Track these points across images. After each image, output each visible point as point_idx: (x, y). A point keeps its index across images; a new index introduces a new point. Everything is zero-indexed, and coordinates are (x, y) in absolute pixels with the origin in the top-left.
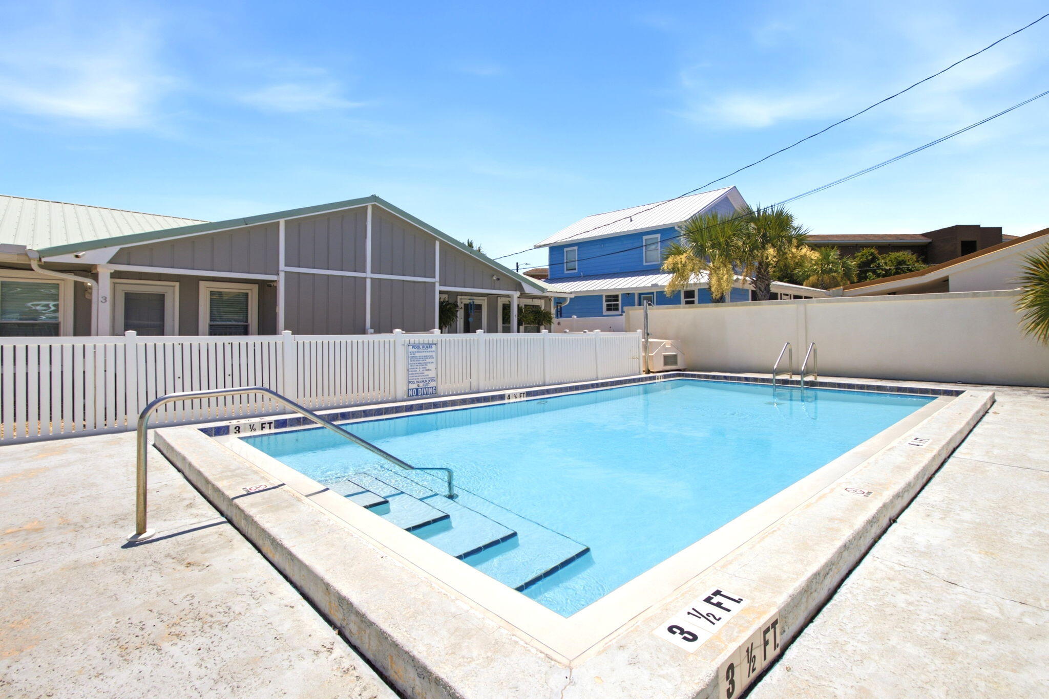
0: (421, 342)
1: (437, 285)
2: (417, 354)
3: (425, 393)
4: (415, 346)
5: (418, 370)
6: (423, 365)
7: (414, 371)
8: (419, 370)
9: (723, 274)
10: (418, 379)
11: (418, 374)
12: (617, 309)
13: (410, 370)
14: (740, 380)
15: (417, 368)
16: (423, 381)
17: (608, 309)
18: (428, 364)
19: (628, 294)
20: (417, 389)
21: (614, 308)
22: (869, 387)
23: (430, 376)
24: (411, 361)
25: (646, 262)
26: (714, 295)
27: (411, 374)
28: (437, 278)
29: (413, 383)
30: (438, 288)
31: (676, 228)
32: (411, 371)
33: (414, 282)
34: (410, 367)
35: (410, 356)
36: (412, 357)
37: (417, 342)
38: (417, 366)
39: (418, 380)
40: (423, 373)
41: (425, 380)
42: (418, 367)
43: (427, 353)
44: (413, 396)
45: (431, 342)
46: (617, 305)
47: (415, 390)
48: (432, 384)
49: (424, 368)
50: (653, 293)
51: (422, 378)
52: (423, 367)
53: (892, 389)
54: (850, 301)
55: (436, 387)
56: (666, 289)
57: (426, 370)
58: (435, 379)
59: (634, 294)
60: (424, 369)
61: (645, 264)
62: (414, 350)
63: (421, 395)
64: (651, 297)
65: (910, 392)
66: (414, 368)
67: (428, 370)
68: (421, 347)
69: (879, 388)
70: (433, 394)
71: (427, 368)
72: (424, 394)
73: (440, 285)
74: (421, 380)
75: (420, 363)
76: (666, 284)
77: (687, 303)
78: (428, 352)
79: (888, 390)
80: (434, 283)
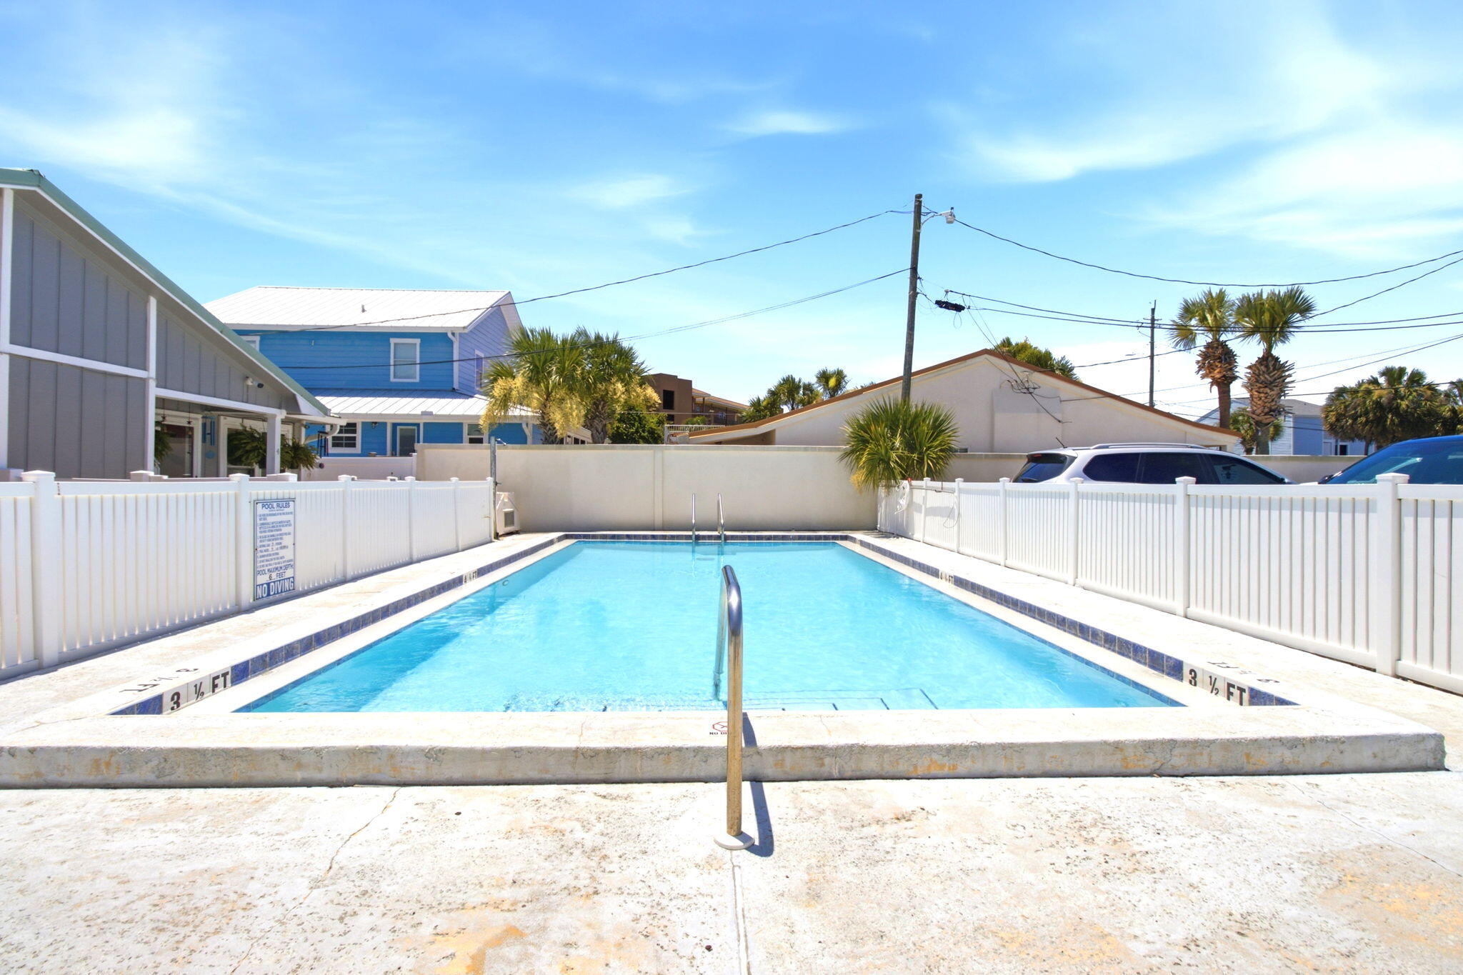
0: (274, 497)
1: (152, 384)
2: (270, 519)
3: (280, 591)
4: (266, 503)
5: (270, 548)
6: (276, 539)
7: (265, 551)
8: (272, 548)
9: (571, 408)
10: (270, 565)
11: (270, 555)
12: (354, 445)
13: (259, 549)
14: (646, 539)
15: (269, 545)
16: (277, 569)
17: (334, 445)
18: (284, 537)
19: (376, 423)
20: (268, 584)
21: (346, 444)
22: (776, 537)
23: (286, 559)
24: (261, 532)
25: (395, 377)
26: (558, 433)
27: (261, 557)
28: (153, 370)
29: (262, 572)
30: (154, 392)
31: (450, 335)
32: (261, 551)
33: (105, 373)
34: (259, 544)
35: (259, 522)
36: (263, 524)
37: (268, 497)
38: (269, 540)
39: (269, 567)
40: (277, 554)
41: (278, 566)
42: (270, 543)
43: (284, 516)
44: (263, 597)
45: (286, 496)
46: (354, 438)
47: (265, 585)
48: (289, 573)
49: (278, 544)
50: (418, 425)
51: (276, 564)
52: (277, 541)
53: (794, 538)
54: (695, 449)
55: (293, 577)
56: (481, 422)
57: (281, 548)
58: (292, 563)
59: (385, 424)
60: (279, 546)
61: (392, 379)
62: (266, 511)
63: (274, 594)
64: (414, 430)
65: (808, 540)
66: (264, 546)
67: (285, 547)
68: (275, 504)
69: (784, 538)
70: (290, 590)
71: (283, 545)
72: (278, 593)
73: (157, 386)
74: (274, 566)
75: (273, 536)
76: (483, 412)
77: (472, 441)
78: (284, 514)
79: (791, 539)
80: (143, 382)
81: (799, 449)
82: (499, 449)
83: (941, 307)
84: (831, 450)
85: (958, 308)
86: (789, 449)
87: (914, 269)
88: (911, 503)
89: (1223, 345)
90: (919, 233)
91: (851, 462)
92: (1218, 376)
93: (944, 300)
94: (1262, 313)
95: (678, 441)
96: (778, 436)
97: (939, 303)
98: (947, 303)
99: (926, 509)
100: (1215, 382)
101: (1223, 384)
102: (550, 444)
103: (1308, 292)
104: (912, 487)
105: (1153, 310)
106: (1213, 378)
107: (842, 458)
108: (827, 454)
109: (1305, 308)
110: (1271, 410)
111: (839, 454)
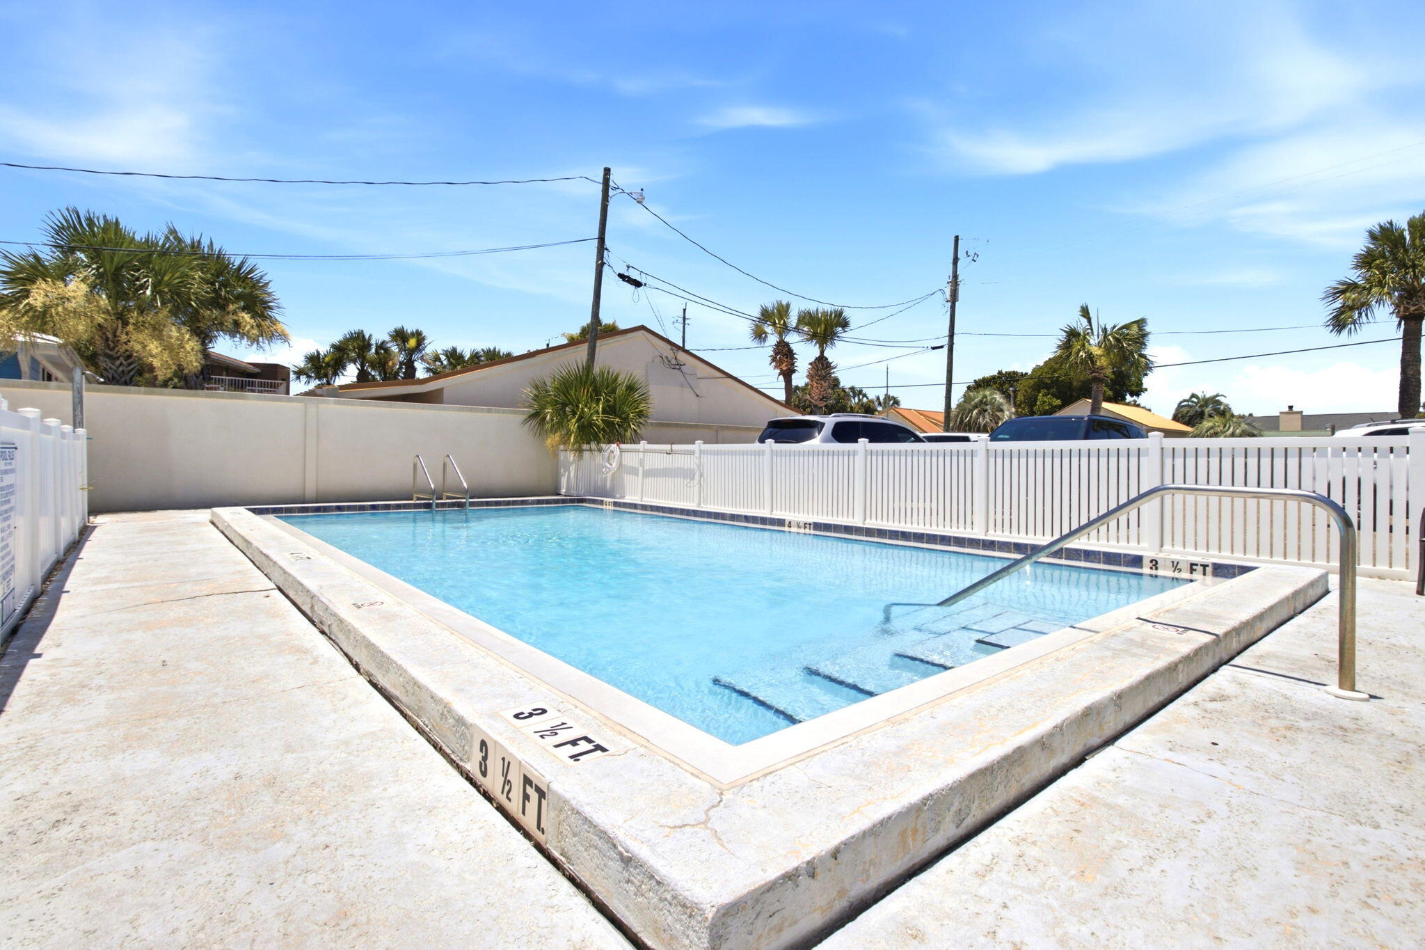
81: (482, 411)
82: (87, 390)
83: (624, 280)
84: (514, 413)
85: (637, 284)
86: (471, 410)
87: (601, 240)
88: (620, 465)
89: (787, 345)
90: (607, 205)
91: (534, 426)
92: (785, 368)
93: (626, 274)
94: (819, 325)
95: (324, 393)
96: (446, 394)
97: (621, 276)
98: (628, 277)
99: (644, 471)
100: (782, 373)
101: (788, 374)
102: (122, 384)
103: (847, 313)
104: (622, 451)
105: (685, 310)
106: (781, 370)
107: (526, 421)
108: (511, 417)
109: (845, 324)
110: (824, 398)
111: (525, 417)
